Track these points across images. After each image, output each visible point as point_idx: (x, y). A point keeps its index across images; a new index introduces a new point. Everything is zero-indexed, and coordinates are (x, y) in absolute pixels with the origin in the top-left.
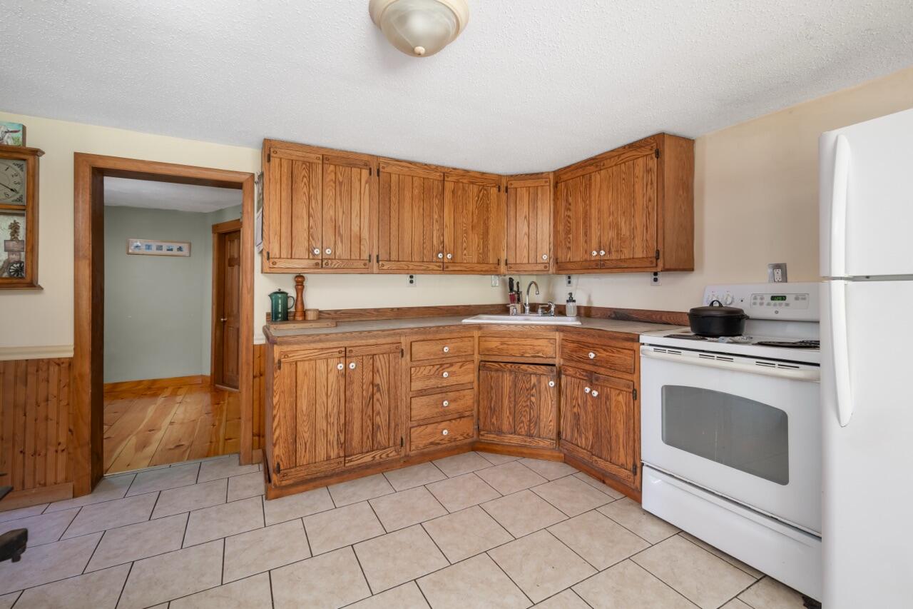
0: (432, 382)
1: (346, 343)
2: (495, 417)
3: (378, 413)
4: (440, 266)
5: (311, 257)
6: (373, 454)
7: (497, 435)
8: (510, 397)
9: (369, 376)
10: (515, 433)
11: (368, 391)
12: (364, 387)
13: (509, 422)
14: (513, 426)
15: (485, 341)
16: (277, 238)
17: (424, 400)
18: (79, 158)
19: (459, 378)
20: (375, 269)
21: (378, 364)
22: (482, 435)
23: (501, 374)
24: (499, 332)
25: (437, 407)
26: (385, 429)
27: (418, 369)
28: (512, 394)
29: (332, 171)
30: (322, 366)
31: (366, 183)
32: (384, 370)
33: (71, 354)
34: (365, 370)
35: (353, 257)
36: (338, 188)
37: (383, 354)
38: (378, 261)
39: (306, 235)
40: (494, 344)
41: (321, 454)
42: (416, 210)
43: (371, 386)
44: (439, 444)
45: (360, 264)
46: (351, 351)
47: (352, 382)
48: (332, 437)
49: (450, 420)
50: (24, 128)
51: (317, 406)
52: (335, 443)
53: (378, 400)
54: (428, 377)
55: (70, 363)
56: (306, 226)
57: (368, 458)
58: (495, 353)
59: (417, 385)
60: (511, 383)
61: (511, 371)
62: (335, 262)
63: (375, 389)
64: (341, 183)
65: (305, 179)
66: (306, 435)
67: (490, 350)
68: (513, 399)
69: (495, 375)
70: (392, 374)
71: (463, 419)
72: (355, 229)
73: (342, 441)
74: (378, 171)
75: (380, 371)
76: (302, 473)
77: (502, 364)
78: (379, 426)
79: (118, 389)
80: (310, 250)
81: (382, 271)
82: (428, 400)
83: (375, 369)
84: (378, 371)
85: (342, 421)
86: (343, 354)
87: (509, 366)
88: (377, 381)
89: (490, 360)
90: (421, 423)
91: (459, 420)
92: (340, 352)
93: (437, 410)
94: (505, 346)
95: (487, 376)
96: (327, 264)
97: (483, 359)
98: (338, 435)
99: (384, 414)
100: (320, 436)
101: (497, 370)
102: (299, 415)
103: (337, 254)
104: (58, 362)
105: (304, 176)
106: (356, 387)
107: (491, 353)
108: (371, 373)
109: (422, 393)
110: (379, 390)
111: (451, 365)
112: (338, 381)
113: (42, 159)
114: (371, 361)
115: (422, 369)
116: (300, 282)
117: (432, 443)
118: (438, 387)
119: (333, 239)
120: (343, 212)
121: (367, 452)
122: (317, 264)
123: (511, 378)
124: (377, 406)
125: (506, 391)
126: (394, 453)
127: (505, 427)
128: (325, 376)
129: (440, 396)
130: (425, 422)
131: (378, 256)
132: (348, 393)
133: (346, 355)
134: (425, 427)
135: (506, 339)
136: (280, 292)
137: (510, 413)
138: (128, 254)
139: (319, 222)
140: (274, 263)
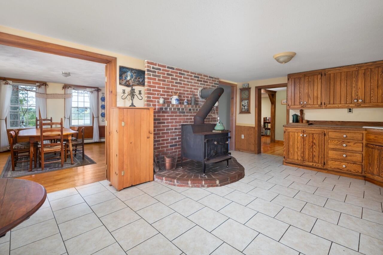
0: (339, 147)
1: (304, 129)
2: (371, 167)
3: (315, 152)
4: (356, 105)
5: (300, 104)
6: (313, 163)
7: (372, 175)
8: (377, 160)
9: (311, 140)
10: (379, 176)
11: (311, 144)
12: (310, 143)
13: (377, 171)
14: (378, 173)
15: (368, 135)
16: (291, 100)
17: (335, 152)
18: (256, 87)
19: (352, 148)
20: (323, 108)
21: (315, 136)
22: (366, 174)
23: (374, 150)
24: (374, 132)
25: (341, 156)
26: (318, 157)
27: (332, 141)
28: (378, 159)
29: (307, 79)
30: (296, 134)
31: (320, 79)
32: (317, 139)
33: (254, 126)
34: (310, 138)
35: (314, 104)
36: (309, 83)
37: (317, 134)
38: (325, 104)
39: (299, 98)
40: (372, 137)
41: (296, 158)
42: (342, 85)
43: (312, 143)
44: (341, 170)
45: (317, 106)
46: (305, 131)
47: (305, 140)
48: (299, 153)
49: (348, 163)
50: (249, 84)
51: (295, 145)
52: (300, 156)
53: (315, 147)
54: (337, 145)
55: (254, 128)
56: (299, 96)
57: (311, 164)
58: (372, 141)
59: (331, 146)
60: (378, 154)
61: (378, 149)
62: (308, 105)
63: (314, 144)
64: (310, 82)
65: (298, 83)
66: (292, 151)
67: (371, 139)
68: (379, 161)
69: (371, 150)
70: (320, 141)
71: (355, 164)
72: (315, 95)
73: (302, 156)
74: (325, 74)
75: (316, 139)
76: (290, 161)
77: (374, 146)
78: (315, 156)
79: (279, 142)
80: (300, 103)
81: (326, 108)
82: (336, 152)
83: (314, 138)
84: (315, 139)
85: (302, 151)
86: (303, 132)
87: (377, 147)
88: (314, 141)
89: (371, 144)
90: (333, 160)
91: (353, 164)
92: (302, 131)
93: (341, 157)
94: (377, 138)
95: (368, 150)
96: (305, 106)
97: (368, 143)
98: (301, 154)
99: (317, 152)
100: (295, 153)
101: (372, 148)
102: (290, 146)
103: (309, 103)
104: (252, 127)
105: (298, 82)
106: (307, 142)
107: (370, 141)
108: (312, 139)
109: (334, 149)
110: (315, 144)
111: (349, 142)
112: (301, 139)
113: (251, 89)
114: (312, 135)
115: (334, 141)
116: (302, 112)
117: (338, 168)
118: (341, 149)
119: (307, 99)
120: (311, 90)
121: (311, 162)
122: (302, 106)
123: (378, 152)
124: (314, 149)
125: (376, 157)
126: (321, 166)
127: (375, 172)
128: (297, 137)
129: (343, 152)
130: (335, 160)
131: (325, 103)
132: (304, 143)
133: (304, 132)
134: (334, 161)
135: (377, 135)
136: (295, 115)
137: (377, 167)
138: (282, 104)
139: (303, 94)
140: (290, 107)
